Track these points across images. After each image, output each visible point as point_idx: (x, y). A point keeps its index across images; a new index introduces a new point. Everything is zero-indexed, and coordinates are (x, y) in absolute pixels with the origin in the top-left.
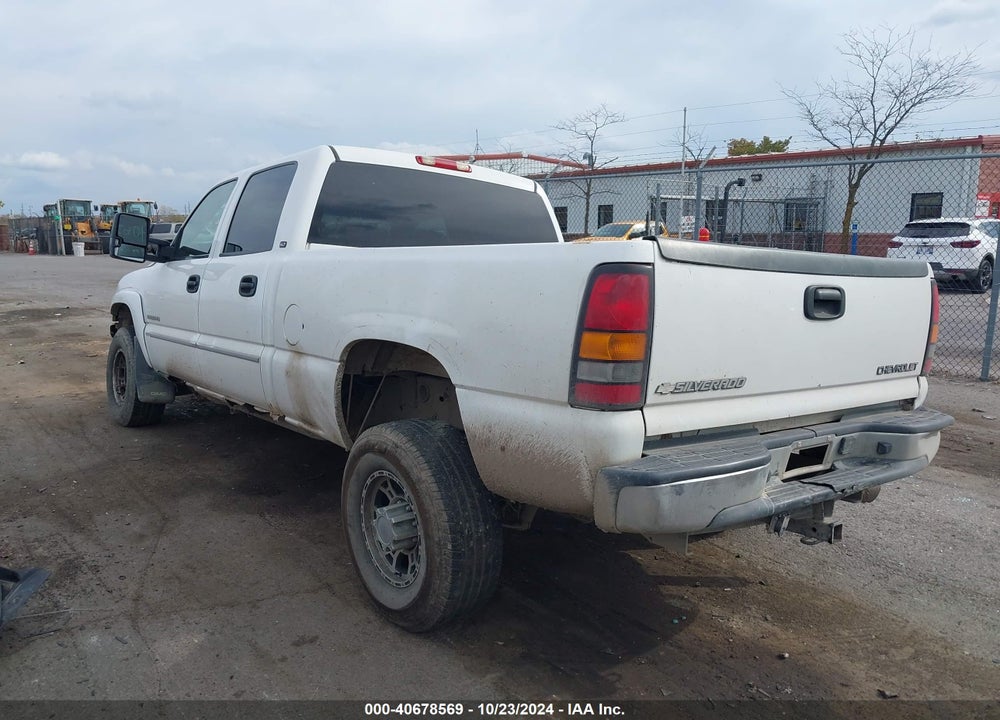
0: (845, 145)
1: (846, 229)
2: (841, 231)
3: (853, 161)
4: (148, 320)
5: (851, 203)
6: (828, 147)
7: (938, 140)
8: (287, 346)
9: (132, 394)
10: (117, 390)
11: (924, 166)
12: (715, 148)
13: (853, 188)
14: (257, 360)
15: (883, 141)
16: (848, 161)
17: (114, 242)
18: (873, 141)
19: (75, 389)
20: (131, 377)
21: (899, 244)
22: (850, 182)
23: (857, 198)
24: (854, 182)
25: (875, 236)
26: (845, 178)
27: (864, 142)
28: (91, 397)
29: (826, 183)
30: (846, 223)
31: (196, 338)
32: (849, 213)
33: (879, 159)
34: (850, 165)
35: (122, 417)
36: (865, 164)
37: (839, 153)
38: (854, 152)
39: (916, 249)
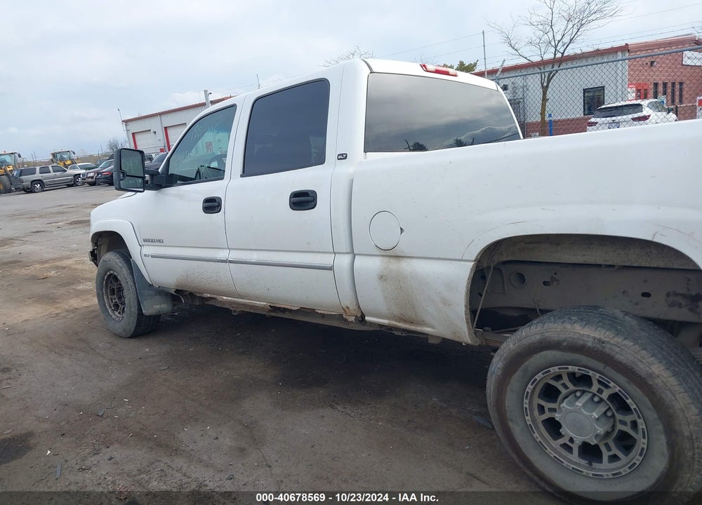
0: (536, 59)
1: (543, 118)
2: (540, 120)
3: (543, 71)
4: (144, 243)
5: (545, 100)
6: (523, 61)
7: (598, 50)
8: (378, 252)
9: (134, 310)
10: (110, 307)
11: (597, 68)
12: (504, 61)
13: (545, 89)
14: (331, 268)
15: (563, 54)
16: (539, 71)
17: (119, 176)
18: (555, 55)
19: (52, 310)
20: (129, 295)
21: (595, 124)
22: (542, 85)
23: (549, 95)
24: (545, 84)
25: (573, 119)
26: (539, 82)
27: (549, 56)
28: (72, 315)
29: (523, 87)
30: (543, 114)
31: (223, 254)
32: (544, 106)
33: (561, 67)
34: (541, 73)
35: (124, 330)
36: (551, 72)
37: (531, 65)
38: (543, 64)
39: (608, 125)
